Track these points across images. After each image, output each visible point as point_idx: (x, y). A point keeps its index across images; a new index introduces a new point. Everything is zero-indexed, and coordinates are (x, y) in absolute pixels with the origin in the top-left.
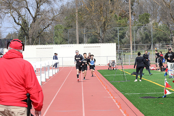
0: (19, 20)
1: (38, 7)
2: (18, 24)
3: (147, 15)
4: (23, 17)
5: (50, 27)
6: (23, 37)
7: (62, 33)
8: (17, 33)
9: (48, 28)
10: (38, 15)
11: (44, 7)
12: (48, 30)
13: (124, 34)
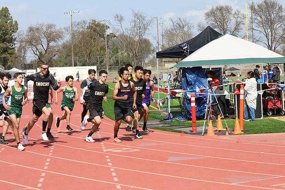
0: (36, 52)
2: (36, 55)
4: (39, 50)
7: (64, 59)
13: (103, 60)
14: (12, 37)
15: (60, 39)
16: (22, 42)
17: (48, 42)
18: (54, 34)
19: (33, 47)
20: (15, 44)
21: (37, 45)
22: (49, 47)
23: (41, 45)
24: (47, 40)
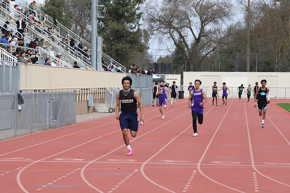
1: (202, 27)
6: (179, 62)
7: (227, 58)
10: (203, 36)
11: (209, 27)
14: (135, 12)
15: (225, 19)
16: (153, 20)
17: (203, 23)
18: (215, 8)
19: (173, 32)
20: (139, 25)
21: (181, 27)
22: (204, 32)
23: (189, 29)
24: (201, 19)
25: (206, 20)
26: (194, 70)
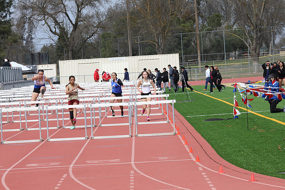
0: (55, 28)
1: (79, 11)
2: (55, 33)
3: (217, 16)
4: (61, 24)
5: (96, 36)
6: (62, 50)
7: (111, 42)
8: (54, 44)
9: (93, 37)
10: (80, 21)
11: (86, 11)
12: (92, 40)
13: (189, 41)
16: (25, 7)
17: (80, 6)
19: (47, 18)
20: (10, 13)
21: (56, 13)
22: (81, 17)
23: (64, 14)
24: (76, 2)
25: (82, 4)
26: (73, 59)
